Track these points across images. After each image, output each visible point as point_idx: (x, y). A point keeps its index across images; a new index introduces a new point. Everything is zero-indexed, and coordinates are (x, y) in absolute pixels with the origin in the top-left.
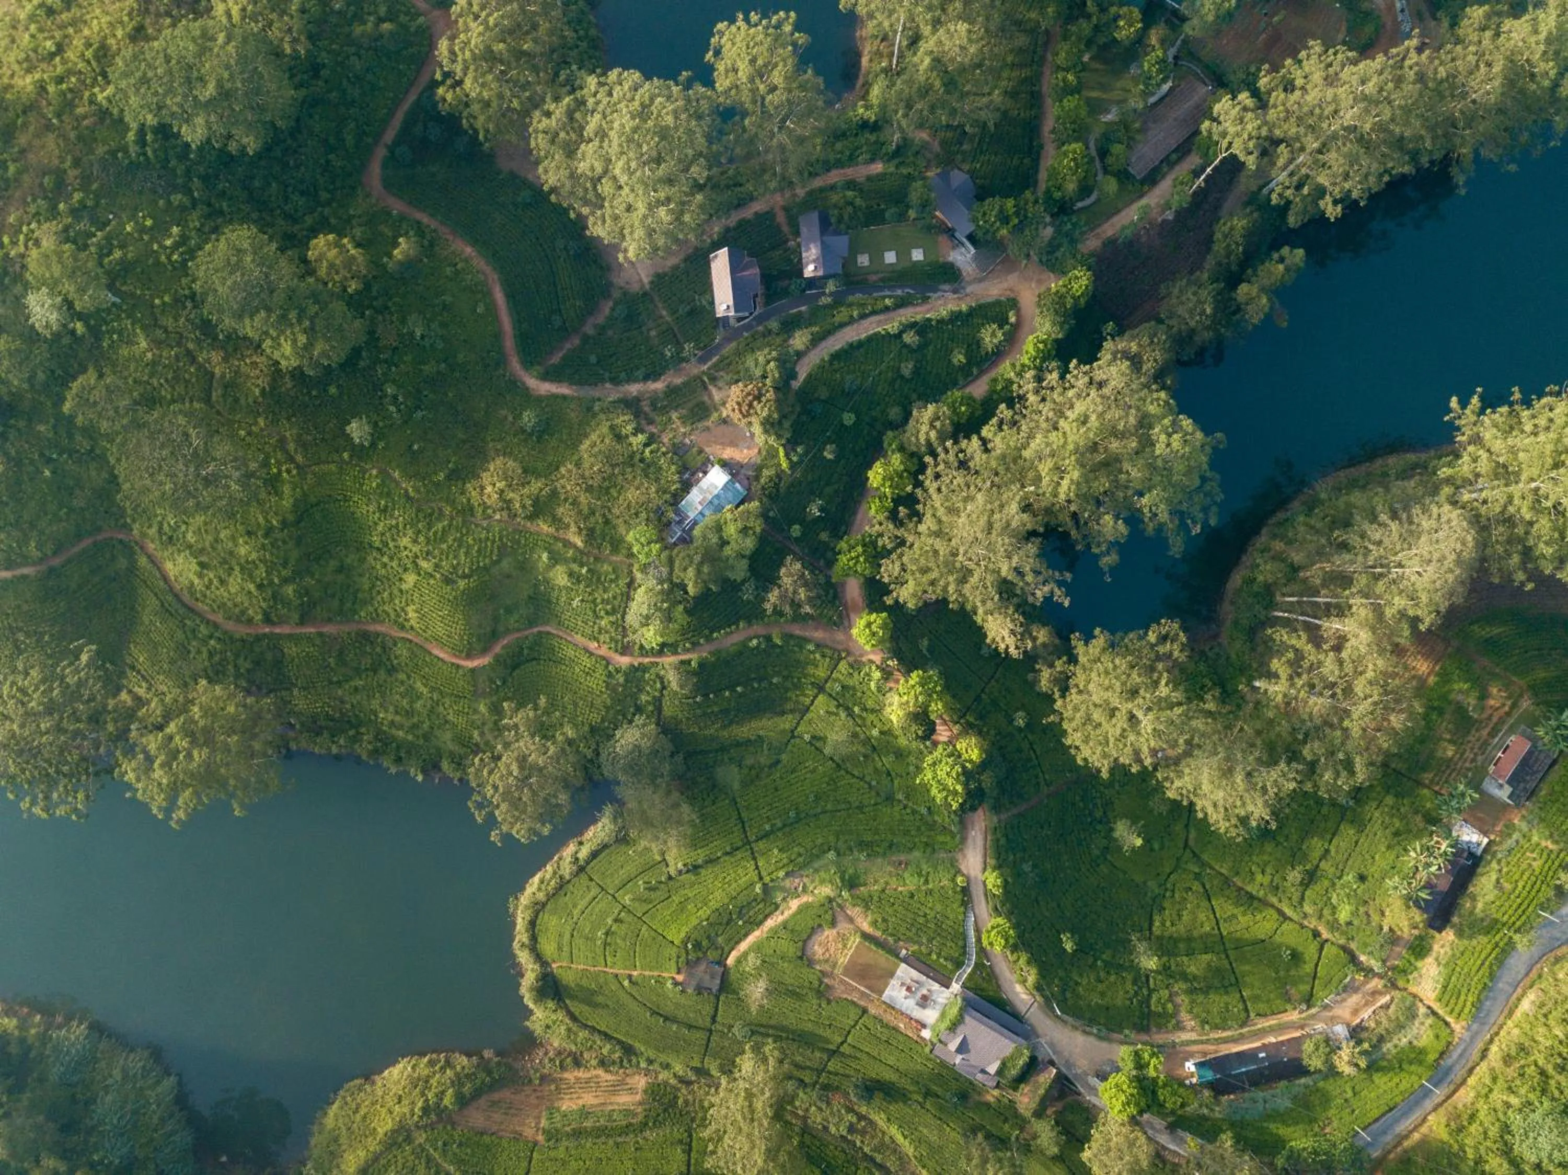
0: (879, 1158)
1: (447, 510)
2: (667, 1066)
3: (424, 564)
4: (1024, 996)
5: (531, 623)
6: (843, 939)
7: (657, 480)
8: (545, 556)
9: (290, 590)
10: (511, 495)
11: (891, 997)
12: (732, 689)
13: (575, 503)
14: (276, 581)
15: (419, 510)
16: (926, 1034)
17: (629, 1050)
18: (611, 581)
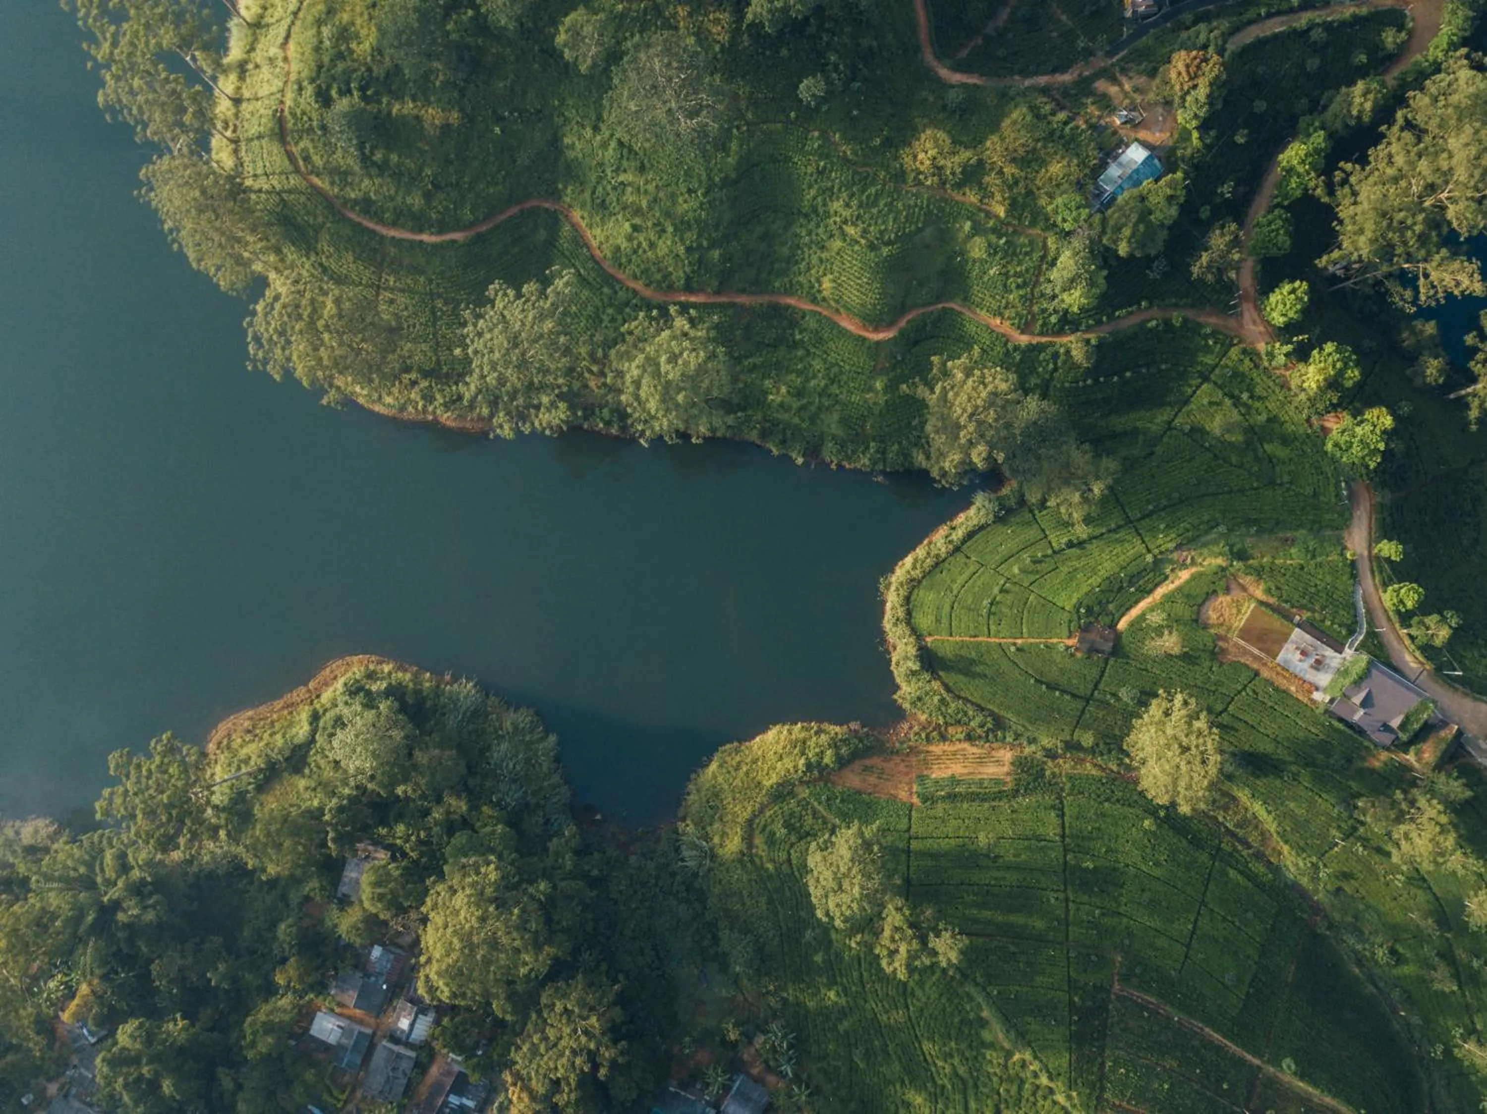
0: (1240, 832)
1: (882, 174)
2: (1032, 741)
3: (851, 230)
4: (1414, 665)
5: (938, 300)
6: (1238, 605)
7: (1078, 155)
8: (968, 225)
9: (716, 254)
10: (942, 162)
11: (1286, 661)
12: (1120, 374)
13: (1001, 172)
14: (705, 243)
15: (855, 173)
16: (1317, 696)
17: (999, 724)
18: (1027, 254)
